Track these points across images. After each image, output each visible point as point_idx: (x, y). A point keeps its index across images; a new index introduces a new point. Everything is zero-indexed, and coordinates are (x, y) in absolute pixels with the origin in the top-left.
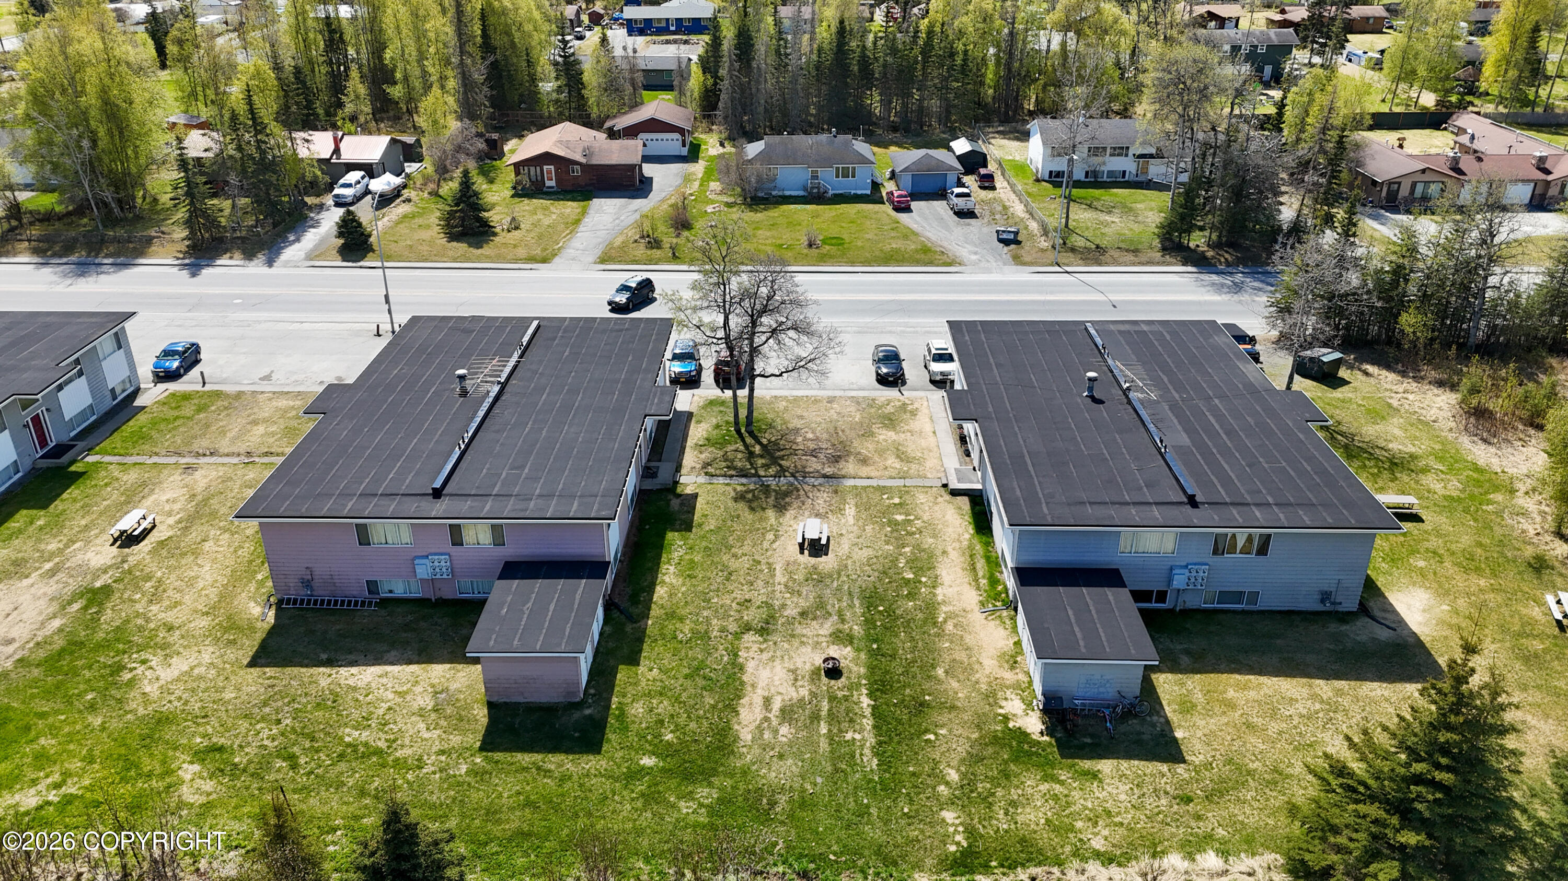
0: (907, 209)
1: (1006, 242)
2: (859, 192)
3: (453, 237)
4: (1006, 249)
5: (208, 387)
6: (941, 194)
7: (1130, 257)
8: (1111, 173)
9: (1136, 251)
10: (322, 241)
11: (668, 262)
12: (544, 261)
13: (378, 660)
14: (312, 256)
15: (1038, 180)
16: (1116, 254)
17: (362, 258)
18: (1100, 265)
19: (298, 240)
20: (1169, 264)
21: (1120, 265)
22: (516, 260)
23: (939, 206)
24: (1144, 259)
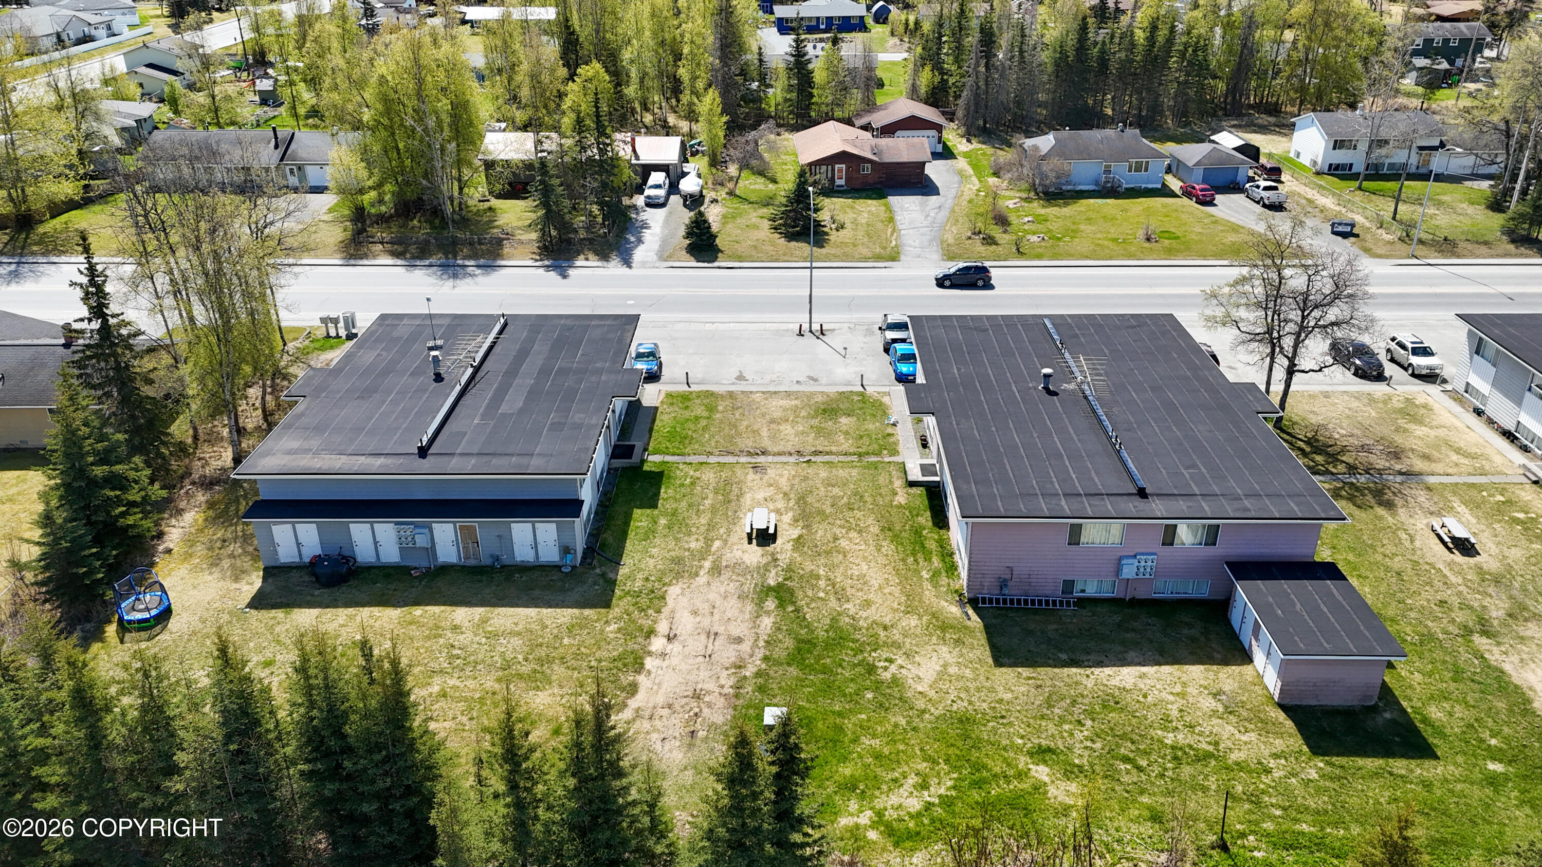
0: (1211, 203)
1: (1345, 235)
2: (1150, 186)
3: (791, 237)
4: (1346, 241)
5: (694, 388)
6: (1234, 187)
7: (1484, 249)
8: (1392, 166)
9: (1486, 243)
10: (664, 243)
11: (1018, 259)
12: (893, 259)
13: (1123, 662)
14: (665, 255)
15: (1318, 173)
16: (1469, 246)
17: (714, 259)
18: (1459, 257)
19: (640, 241)
20: (1527, 256)
21: (1477, 257)
22: (866, 259)
23: (1239, 198)
24: (1500, 251)
